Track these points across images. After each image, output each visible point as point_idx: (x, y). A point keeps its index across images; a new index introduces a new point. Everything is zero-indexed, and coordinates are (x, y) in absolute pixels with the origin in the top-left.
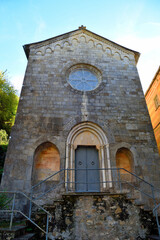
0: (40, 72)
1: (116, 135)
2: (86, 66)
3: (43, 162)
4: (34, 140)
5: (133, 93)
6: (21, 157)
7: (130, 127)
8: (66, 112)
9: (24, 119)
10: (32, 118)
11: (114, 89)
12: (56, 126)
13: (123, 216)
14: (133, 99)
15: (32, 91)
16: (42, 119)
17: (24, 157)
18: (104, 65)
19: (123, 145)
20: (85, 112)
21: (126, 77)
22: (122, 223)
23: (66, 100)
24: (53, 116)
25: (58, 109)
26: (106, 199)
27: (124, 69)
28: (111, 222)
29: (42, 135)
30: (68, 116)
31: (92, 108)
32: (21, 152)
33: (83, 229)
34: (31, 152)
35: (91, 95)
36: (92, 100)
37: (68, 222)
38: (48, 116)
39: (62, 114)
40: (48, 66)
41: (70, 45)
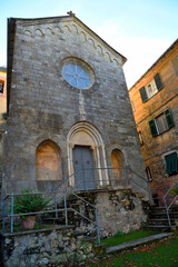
0: (31, 58)
1: (110, 137)
2: (78, 61)
3: (40, 161)
4: (35, 137)
5: (122, 98)
6: (22, 155)
7: (121, 130)
8: (64, 110)
9: (19, 111)
10: (29, 112)
11: (106, 91)
12: (56, 124)
13: (131, 207)
14: (122, 104)
15: (26, 80)
16: (41, 114)
17: (26, 156)
18: (96, 64)
19: (116, 146)
20: (82, 111)
21: (116, 81)
22: (131, 212)
23: (63, 96)
24: (52, 112)
25: (56, 105)
26: (118, 194)
27: (114, 72)
28: (124, 212)
29: (42, 132)
30: (67, 114)
31: (88, 108)
32: (21, 150)
33: (104, 220)
34: (33, 150)
35: (87, 94)
36: (88, 100)
37: (91, 216)
38: (46, 111)
39: (61, 111)
40: (40, 52)
41: (61, 32)
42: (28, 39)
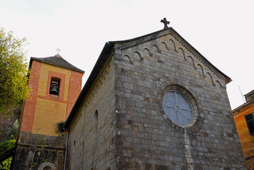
2: (179, 89)
5: (230, 135)
8: (171, 158)
10: (137, 165)
11: (212, 128)
15: (130, 122)
16: (147, 166)
18: (198, 90)
20: (189, 159)
21: (221, 112)
23: (168, 139)
24: (159, 163)
25: (162, 153)
27: (217, 99)
30: (174, 164)
31: (195, 154)
35: (192, 134)
36: (194, 142)
39: (168, 161)
40: (141, 83)
41: (159, 51)
42: (127, 67)
